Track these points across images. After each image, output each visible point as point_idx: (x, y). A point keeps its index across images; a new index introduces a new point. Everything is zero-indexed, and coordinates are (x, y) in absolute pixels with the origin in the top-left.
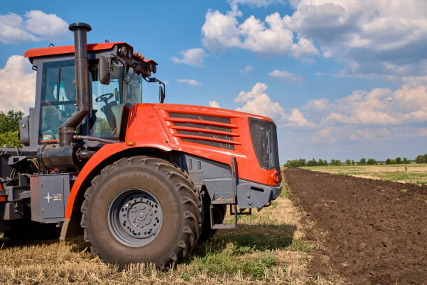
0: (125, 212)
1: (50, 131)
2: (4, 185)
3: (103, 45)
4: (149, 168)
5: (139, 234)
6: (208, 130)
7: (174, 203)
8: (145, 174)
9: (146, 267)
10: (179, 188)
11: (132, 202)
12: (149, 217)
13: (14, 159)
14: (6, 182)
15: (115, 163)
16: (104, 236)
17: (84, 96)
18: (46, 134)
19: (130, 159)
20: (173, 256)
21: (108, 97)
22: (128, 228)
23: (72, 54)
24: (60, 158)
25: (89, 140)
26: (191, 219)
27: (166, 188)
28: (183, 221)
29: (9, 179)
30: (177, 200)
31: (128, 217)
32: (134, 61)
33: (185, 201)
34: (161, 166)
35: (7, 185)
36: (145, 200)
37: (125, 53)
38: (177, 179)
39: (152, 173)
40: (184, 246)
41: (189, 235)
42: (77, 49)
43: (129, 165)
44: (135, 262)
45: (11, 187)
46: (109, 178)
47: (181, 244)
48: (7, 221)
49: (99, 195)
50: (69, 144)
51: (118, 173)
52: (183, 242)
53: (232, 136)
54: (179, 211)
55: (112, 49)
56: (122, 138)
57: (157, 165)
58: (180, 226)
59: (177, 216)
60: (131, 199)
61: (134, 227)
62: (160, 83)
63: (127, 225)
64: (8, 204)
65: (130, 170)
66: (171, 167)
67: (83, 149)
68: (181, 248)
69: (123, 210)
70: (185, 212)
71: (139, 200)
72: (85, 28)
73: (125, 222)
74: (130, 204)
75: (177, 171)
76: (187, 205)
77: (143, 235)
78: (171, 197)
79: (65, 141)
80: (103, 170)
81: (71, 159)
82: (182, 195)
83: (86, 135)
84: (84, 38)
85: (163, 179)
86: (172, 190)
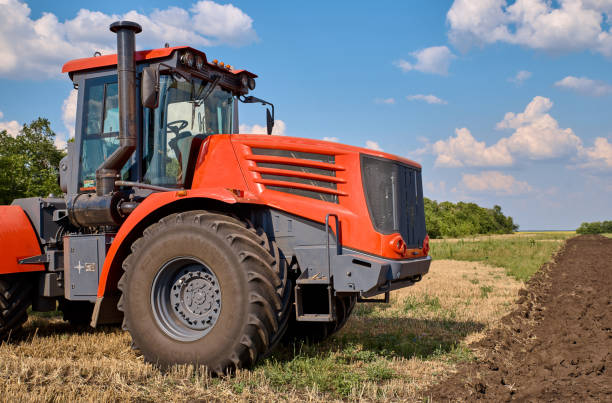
0: (178, 291)
1: (93, 175)
2: (46, 248)
3: (159, 51)
4: (204, 227)
5: (195, 323)
6: (304, 172)
7: (236, 281)
8: (199, 237)
9: (194, 370)
10: (243, 257)
11: (187, 276)
12: (209, 299)
13: (60, 213)
14: (47, 244)
15: (161, 220)
16: (145, 324)
17: (128, 126)
18: (88, 178)
19: (179, 215)
20: (233, 356)
21: (179, 125)
22: (181, 313)
23: (114, 67)
24: (96, 212)
25: (140, 188)
26: (259, 303)
27: (226, 257)
28: (248, 307)
29: (53, 241)
30: (240, 276)
31: (182, 298)
32: (211, 73)
33: (251, 278)
34: (220, 226)
35: (49, 249)
36: (203, 274)
37: (190, 62)
38: (242, 245)
39: (208, 235)
40: (248, 343)
41: (256, 328)
42: (120, 59)
43: (179, 224)
44: (181, 362)
45: (53, 252)
46: (153, 241)
47: (244, 339)
48: (46, 298)
49: (139, 265)
50: (107, 193)
51: (164, 234)
52: (247, 337)
53: (335, 182)
54: (243, 292)
55: (170, 57)
56: (188, 184)
57: (214, 225)
58: (243, 314)
59: (239, 299)
60: (186, 272)
61: (189, 312)
62: (264, 103)
63: (181, 309)
64: (48, 275)
65: (179, 230)
66: (236, 228)
67: (128, 200)
68: (245, 346)
69: (175, 288)
70: (251, 293)
71: (195, 274)
72: (133, 28)
73: (178, 305)
74: (184, 279)
75: (248, 234)
76: (254, 284)
77: (200, 325)
78: (232, 269)
79: (104, 189)
80: (146, 230)
81: (109, 214)
82: (249, 269)
83: (135, 181)
84: (131, 43)
85: (221, 245)
86: (234, 260)
